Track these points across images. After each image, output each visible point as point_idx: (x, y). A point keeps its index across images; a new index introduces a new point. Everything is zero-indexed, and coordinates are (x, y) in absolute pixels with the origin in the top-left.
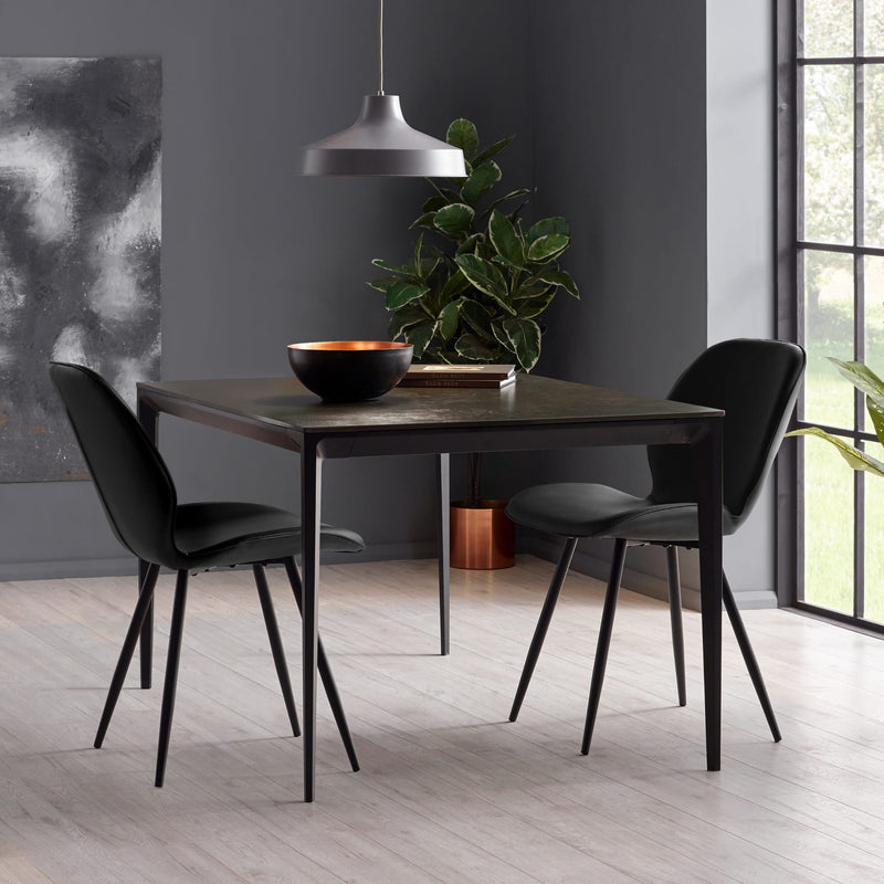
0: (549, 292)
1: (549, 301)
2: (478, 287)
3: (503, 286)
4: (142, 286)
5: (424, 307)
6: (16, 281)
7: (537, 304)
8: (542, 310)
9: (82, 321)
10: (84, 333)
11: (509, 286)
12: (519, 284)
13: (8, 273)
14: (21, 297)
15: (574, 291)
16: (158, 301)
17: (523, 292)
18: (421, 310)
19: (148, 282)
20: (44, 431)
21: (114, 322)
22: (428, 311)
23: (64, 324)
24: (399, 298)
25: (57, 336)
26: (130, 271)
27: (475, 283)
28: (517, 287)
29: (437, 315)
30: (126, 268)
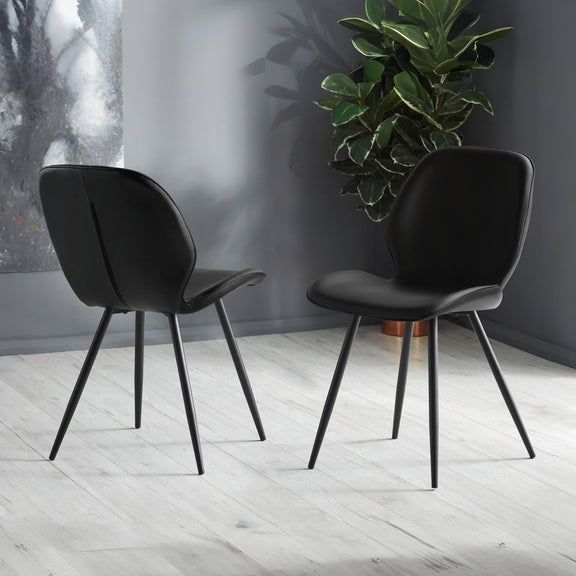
0: (467, 108)
1: (467, 116)
2: (411, 106)
3: (430, 104)
4: (109, 107)
5: (362, 121)
6: (17, 104)
7: (457, 118)
8: (461, 123)
9: (65, 137)
10: (66, 147)
11: (435, 104)
12: (443, 102)
13: (10, 97)
14: (19, 118)
15: (489, 109)
16: (121, 120)
17: (446, 109)
18: (360, 124)
19: (113, 103)
20: (37, 229)
21: (89, 137)
22: (365, 125)
23: (52, 139)
24: (344, 115)
25: (47, 150)
26: (100, 94)
27: (407, 103)
28: (442, 105)
29: (374, 128)
30: (97, 92)
